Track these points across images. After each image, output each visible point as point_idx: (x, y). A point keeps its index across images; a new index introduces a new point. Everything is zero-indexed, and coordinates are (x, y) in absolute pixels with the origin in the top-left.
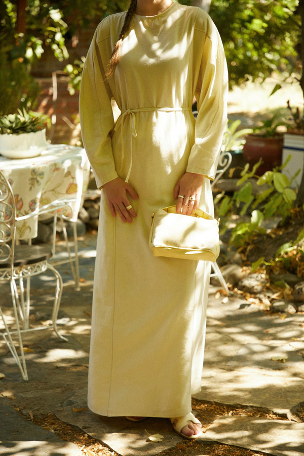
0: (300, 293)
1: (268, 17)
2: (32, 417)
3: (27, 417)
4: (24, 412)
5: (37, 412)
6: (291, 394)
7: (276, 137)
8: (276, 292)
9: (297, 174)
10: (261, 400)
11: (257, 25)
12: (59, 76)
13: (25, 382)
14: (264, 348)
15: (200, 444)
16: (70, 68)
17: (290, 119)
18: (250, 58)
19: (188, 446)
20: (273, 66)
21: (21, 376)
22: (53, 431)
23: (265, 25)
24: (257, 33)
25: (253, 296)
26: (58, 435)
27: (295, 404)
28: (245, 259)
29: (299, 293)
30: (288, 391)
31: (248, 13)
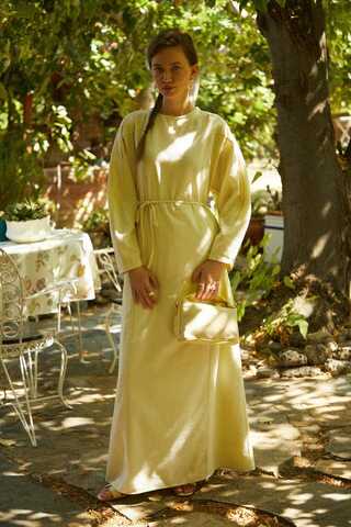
1: (248, 111)
2: (41, 481)
3: (36, 481)
8: (262, 359)
9: (277, 251)
11: (239, 118)
12: (62, 166)
13: (34, 448)
14: (252, 412)
16: (72, 159)
17: (270, 202)
20: (254, 153)
21: (31, 442)
22: (60, 493)
23: (246, 117)
26: (65, 497)
27: (282, 462)
29: (282, 360)
31: (231, 107)
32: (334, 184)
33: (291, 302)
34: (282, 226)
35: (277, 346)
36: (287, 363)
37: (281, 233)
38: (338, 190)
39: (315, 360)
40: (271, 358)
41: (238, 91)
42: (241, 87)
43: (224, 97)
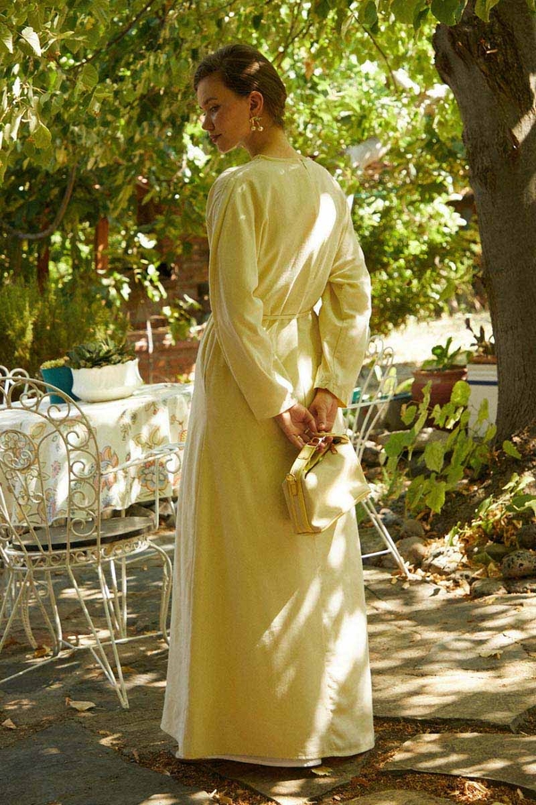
0: (512, 566)
2: (137, 758)
3: (130, 758)
4: (125, 751)
5: (144, 751)
7: (456, 371)
8: (478, 570)
10: (470, 710)
12: (154, 326)
13: (124, 710)
14: (468, 645)
15: (387, 776)
16: (167, 310)
17: (473, 345)
19: (369, 781)
21: (120, 704)
22: (168, 774)
25: (444, 577)
26: (176, 778)
27: (521, 711)
28: (428, 527)
29: (509, 565)
30: (509, 695)
33: (516, 478)
34: (495, 379)
35: (499, 549)
36: (516, 571)
37: (495, 389)
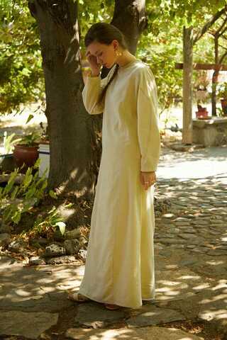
0: (48, 251)
1: (32, 67)
6: (40, 324)
8: (34, 251)
9: (46, 172)
10: (20, 330)
11: (26, 72)
18: (21, 92)
20: (37, 97)
23: (30, 72)
24: (26, 77)
28: (13, 229)
31: (19, 64)
32: (85, 124)
33: (54, 208)
35: (44, 241)
36: (51, 254)
38: (88, 128)
39: (72, 250)
40: (40, 250)
41: (25, 53)
42: (26, 51)
43: (15, 57)
